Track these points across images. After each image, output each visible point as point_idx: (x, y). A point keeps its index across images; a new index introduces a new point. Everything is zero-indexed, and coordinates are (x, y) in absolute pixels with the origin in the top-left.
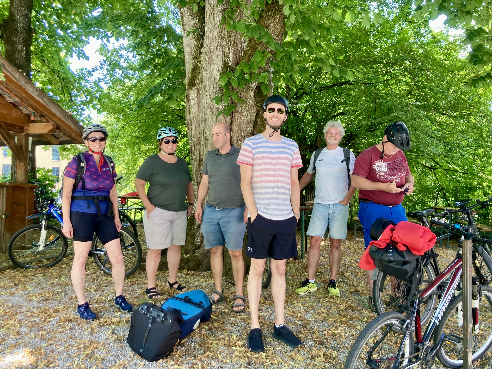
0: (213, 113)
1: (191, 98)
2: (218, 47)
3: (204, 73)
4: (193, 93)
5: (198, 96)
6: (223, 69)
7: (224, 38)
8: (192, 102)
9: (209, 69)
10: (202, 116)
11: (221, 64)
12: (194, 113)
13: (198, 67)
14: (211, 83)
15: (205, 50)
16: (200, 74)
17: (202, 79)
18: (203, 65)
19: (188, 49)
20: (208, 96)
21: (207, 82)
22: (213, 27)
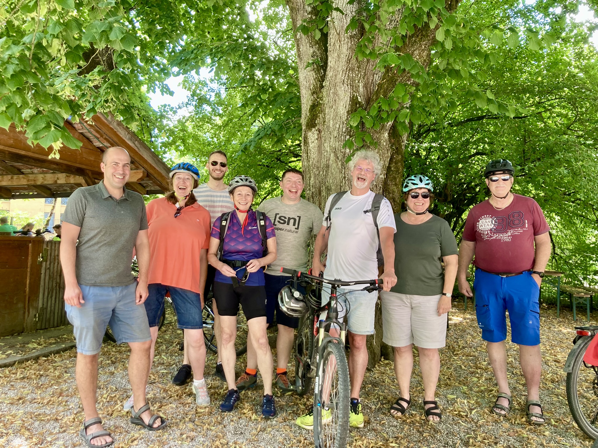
0: (338, 158)
1: (310, 141)
2: (346, 80)
3: (327, 111)
4: (312, 135)
5: (319, 138)
6: (352, 106)
7: (352, 69)
8: (311, 146)
9: (334, 107)
10: (324, 161)
11: (349, 100)
12: (314, 159)
13: (319, 104)
14: (337, 123)
15: (328, 84)
16: (322, 112)
17: (324, 118)
18: (326, 102)
19: (305, 83)
20: (332, 139)
21: (331, 122)
22: (339, 56)
